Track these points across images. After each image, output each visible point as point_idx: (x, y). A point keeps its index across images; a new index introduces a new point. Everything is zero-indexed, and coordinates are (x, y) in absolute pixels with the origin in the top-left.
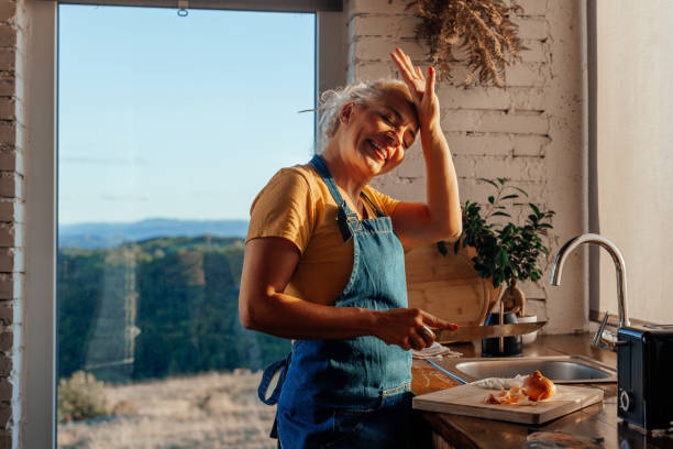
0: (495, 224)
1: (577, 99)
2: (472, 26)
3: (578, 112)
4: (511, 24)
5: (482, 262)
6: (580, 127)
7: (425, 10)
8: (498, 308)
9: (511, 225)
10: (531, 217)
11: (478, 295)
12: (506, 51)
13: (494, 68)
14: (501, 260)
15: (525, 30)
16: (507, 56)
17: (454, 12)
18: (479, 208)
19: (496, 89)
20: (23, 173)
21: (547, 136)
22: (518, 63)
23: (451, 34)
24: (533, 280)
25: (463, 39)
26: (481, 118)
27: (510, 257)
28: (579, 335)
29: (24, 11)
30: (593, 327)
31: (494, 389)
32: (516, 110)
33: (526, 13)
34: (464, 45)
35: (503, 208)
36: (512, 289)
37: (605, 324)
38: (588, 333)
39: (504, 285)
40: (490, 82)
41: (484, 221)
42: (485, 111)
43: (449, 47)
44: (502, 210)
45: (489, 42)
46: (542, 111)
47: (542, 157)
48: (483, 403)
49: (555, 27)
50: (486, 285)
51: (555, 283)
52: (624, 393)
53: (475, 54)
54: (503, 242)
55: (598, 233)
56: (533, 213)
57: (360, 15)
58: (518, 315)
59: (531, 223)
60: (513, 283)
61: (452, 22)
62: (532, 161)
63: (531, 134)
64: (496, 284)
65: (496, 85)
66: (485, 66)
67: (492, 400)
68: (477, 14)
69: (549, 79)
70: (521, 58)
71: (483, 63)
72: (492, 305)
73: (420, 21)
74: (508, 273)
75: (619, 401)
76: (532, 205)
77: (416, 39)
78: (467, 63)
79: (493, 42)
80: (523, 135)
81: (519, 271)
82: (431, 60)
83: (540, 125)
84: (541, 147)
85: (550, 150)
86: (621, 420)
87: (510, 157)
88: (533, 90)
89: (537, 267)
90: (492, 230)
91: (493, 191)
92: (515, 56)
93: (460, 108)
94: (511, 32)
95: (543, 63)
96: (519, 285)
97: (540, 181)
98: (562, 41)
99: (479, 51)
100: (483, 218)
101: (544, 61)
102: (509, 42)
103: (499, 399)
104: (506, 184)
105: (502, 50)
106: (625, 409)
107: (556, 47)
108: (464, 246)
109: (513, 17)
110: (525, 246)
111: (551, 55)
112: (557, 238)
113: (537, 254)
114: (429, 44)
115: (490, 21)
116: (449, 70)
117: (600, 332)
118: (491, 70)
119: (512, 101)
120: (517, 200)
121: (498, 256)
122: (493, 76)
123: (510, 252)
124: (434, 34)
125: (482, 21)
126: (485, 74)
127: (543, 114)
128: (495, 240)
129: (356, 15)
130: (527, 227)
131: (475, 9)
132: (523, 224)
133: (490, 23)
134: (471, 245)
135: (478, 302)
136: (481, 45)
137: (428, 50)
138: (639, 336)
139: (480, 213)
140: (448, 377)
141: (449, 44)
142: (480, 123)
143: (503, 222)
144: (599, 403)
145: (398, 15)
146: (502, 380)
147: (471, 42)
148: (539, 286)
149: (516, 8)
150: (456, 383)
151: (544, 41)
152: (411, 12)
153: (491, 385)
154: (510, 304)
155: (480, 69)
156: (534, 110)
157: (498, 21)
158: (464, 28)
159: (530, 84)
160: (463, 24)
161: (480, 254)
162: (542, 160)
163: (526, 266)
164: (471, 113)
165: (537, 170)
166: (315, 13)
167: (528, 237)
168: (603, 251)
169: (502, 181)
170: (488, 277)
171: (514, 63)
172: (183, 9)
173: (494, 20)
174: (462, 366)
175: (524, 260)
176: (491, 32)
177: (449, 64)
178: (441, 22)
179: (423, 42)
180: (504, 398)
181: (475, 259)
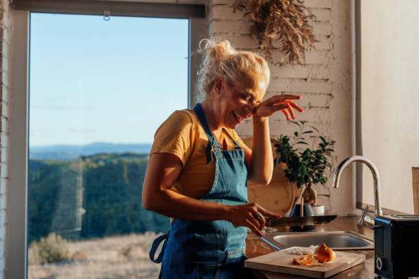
0: (298, 149)
1: (349, 72)
2: (285, 28)
3: (349, 81)
4: (309, 26)
5: (290, 173)
6: (350, 89)
7: (255, 17)
8: (300, 201)
9: (308, 149)
10: (321, 145)
11: (288, 193)
12: (305, 43)
13: (298, 53)
14: (302, 171)
15: (317, 30)
16: (306, 45)
17: (273, 18)
18: (288, 139)
19: (300, 66)
20: (7, 116)
21: (330, 95)
22: (313, 50)
23: (271, 32)
24: (322, 183)
25: (279, 35)
26: (290, 83)
27: (308, 170)
28: (350, 217)
29: (8, 17)
30: (359, 212)
31: (297, 254)
32: (312, 79)
33: (318, 19)
34: (280, 38)
35: (303, 139)
36: (309, 189)
37: (367, 211)
38: (356, 216)
39: (304, 187)
40: (295, 62)
41: (292, 147)
42: (293, 79)
43: (270, 40)
44: (303, 141)
45: (295, 37)
46: (327, 80)
47: (328, 108)
48: (289, 264)
49: (336, 28)
50: (293, 186)
51: (335, 187)
52: (379, 259)
53: (286, 44)
54: (303, 160)
55: (362, 155)
56: (322, 142)
57: (216, 20)
58: (312, 205)
59: (320, 149)
60: (310, 185)
61: (272, 24)
62: (321, 110)
63: (321, 94)
64: (299, 186)
65: (299, 63)
66: (293, 52)
67: (295, 263)
68: (287, 20)
69: (332, 61)
70: (314, 47)
71: (291, 50)
72: (297, 198)
73: (252, 24)
74: (306, 179)
75: (376, 263)
76: (321, 138)
77: (250, 35)
78: (281, 49)
79: (297, 37)
80: (316, 94)
81: (313, 178)
82: (259, 48)
83: (326, 88)
84: (327, 102)
85: (332, 103)
86: (377, 275)
87: (308, 107)
88: (322, 67)
89: (324, 175)
90: (297, 152)
91: (297, 128)
92: (311, 46)
93: (277, 78)
94: (308, 31)
95: (328, 50)
96: (313, 187)
97: (327, 122)
98: (340, 37)
99: (289, 42)
100: (291, 145)
101: (329, 48)
102: (307, 37)
103: (299, 262)
104: (305, 124)
105: (303, 42)
106: (380, 269)
107: (336, 40)
108: (279, 162)
109: (310, 22)
110: (317, 162)
111: (333, 45)
112: (337, 157)
113: (324, 167)
114: (258, 38)
115: (296, 24)
116: (270, 54)
117: (363, 217)
118: (297, 55)
119: (309, 73)
120: (312, 134)
121: (300, 169)
122: (298, 58)
123: (307, 166)
124: (261, 32)
125: (290, 24)
126: (293, 57)
127: (328, 82)
128: (299, 158)
129: (213, 20)
130: (319, 151)
131: (286, 16)
132: (315, 149)
133: (296, 25)
134: (284, 162)
135: (288, 197)
136: (290, 39)
137: (258, 42)
138: (389, 222)
139: (289, 142)
140: (268, 245)
141: (270, 38)
142: (289, 86)
143: (303, 148)
144: (363, 263)
145: (239, 20)
146: (301, 249)
147: (284, 37)
148: (325, 187)
149: (311, 16)
150: (273, 250)
151: (329, 37)
152: (247, 18)
153: (294, 252)
154: (308, 199)
155: (289, 53)
156: (323, 79)
157: (301, 24)
158: (280, 28)
159: (320, 63)
160: (279, 25)
161: (289, 167)
162: (327, 110)
163: (317, 175)
164: (284, 80)
165: (325, 116)
166: (188, 19)
167: (319, 157)
168: (364, 166)
169: (303, 123)
170: (294, 182)
171: (310, 50)
172: (107, 16)
173: (298, 23)
174: (277, 238)
175: (317, 171)
176: (296, 31)
177: (270, 51)
178: (266, 24)
179: (254, 37)
180: (302, 261)
181: (286, 171)
